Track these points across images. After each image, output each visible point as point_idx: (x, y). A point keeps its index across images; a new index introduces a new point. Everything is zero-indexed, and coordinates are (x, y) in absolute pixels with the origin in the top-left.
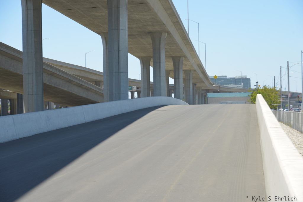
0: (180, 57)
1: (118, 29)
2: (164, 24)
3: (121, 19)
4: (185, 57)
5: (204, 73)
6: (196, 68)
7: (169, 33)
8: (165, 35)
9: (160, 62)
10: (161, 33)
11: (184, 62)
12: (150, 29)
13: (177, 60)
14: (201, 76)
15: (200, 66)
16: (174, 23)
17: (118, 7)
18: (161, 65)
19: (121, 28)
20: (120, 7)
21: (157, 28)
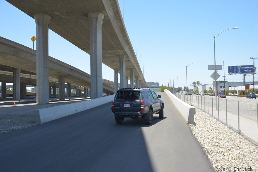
0: (138, 76)
1: (123, 69)
2: (134, 66)
3: (124, 66)
4: (140, 76)
5: (145, 81)
6: (142, 80)
7: (135, 69)
8: (134, 70)
9: (132, 78)
10: (133, 69)
11: (139, 78)
12: (130, 68)
13: (137, 77)
14: (144, 82)
15: (144, 79)
16: (137, 66)
17: (123, 63)
18: (133, 79)
19: (124, 68)
20: (124, 62)
21: (132, 67)
